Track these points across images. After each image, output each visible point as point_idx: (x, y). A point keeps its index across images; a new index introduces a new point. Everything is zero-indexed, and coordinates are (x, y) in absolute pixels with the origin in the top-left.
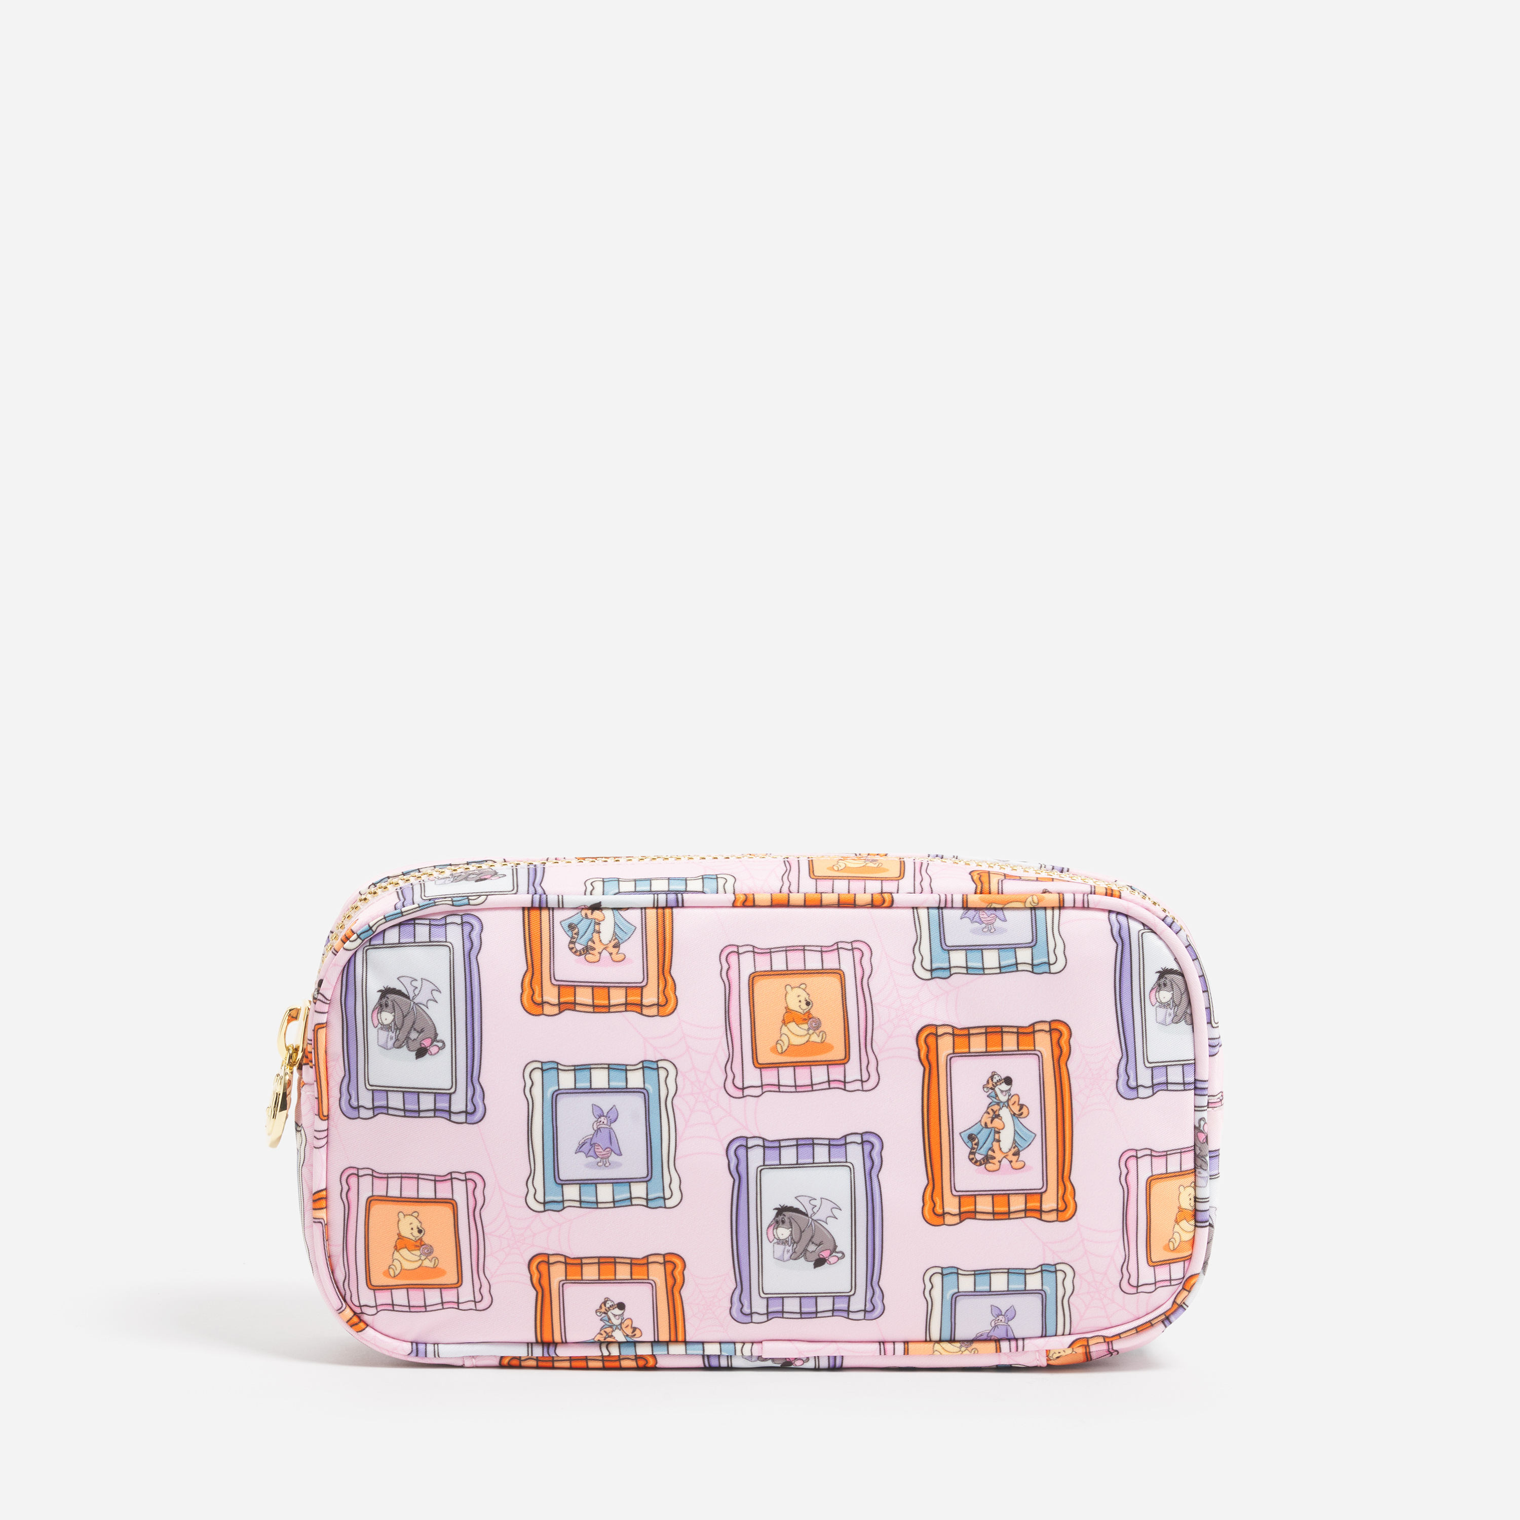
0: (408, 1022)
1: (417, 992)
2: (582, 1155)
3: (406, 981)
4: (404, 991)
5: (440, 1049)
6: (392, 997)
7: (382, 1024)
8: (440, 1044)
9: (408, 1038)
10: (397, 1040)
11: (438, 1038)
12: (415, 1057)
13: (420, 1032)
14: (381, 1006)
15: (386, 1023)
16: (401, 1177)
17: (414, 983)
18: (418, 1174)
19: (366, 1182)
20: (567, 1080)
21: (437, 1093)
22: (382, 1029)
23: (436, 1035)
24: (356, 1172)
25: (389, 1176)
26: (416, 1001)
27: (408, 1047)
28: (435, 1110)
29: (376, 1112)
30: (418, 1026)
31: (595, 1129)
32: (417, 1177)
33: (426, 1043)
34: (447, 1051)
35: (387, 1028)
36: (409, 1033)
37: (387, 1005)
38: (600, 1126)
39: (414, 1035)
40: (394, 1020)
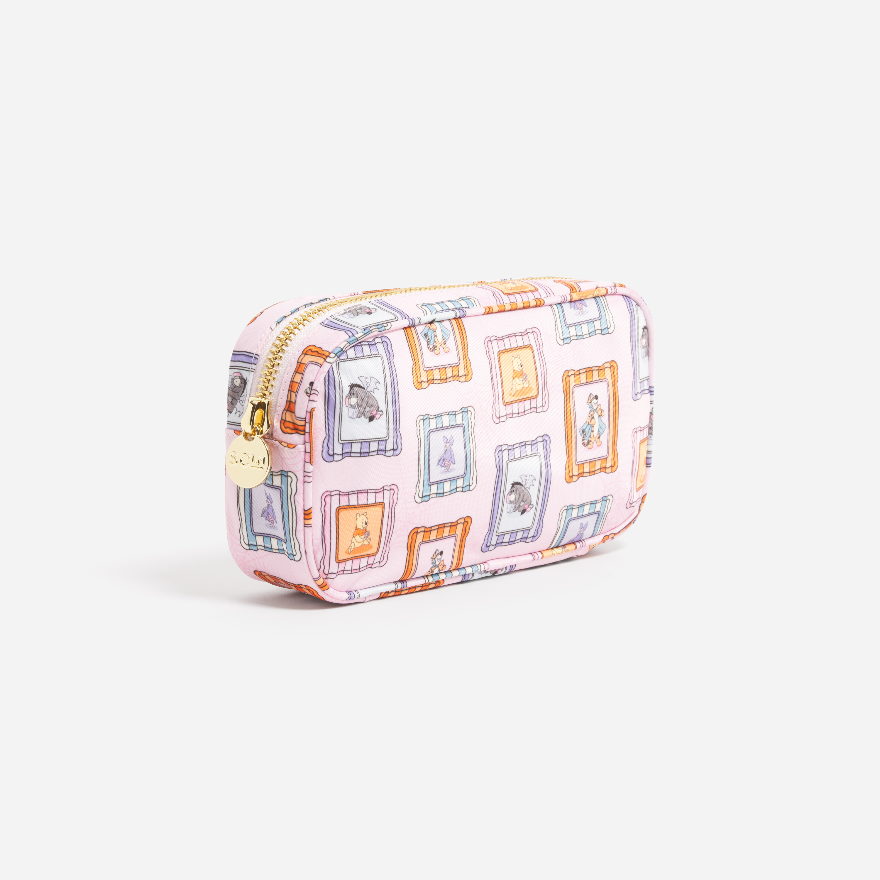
0: (365, 402)
1: (368, 385)
2: (439, 466)
3: (363, 379)
4: (362, 385)
5: (381, 415)
6: (355, 389)
7: (351, 405)
8: (381, 413)
9: (364, 411)
10: (359, 413)
11: (380, 410)
12: (368, 421)
13: (370, 407)
14: (351, 394)
15: (353, 404)
16: (358, 493)
17: (367, 380)
18: (367, 490)
19: (335, 499)
20: (433, 424)
21: (379, 441)
22: (350, 407)
23: (379, 407)
24: (330, 494)
25: (350, 493)
26: (368, 390)
27: (365, 416)
28: (378, 450)
29: (344, 456)
30: (369, 404)
31: (445, 450)
32: (367, 492)
33: (374, 413)
34: (384, 416)
35: (353, 407)
36: (365, 408)
37: (353, 394)
38: (447, 448)
39: (367, 409)
40: (357, 402)
